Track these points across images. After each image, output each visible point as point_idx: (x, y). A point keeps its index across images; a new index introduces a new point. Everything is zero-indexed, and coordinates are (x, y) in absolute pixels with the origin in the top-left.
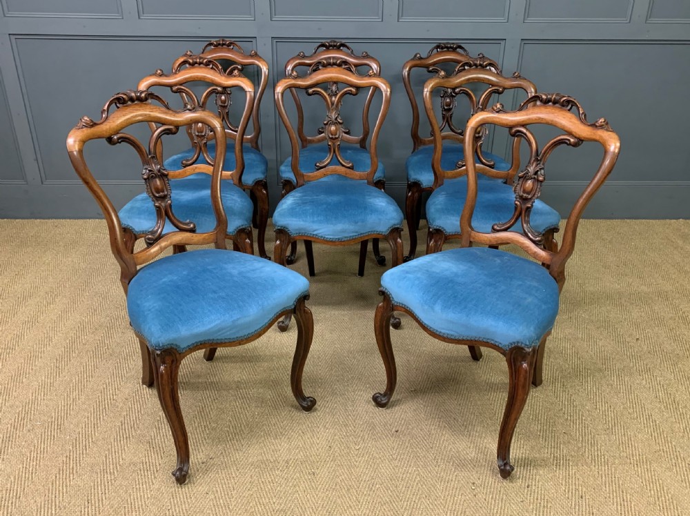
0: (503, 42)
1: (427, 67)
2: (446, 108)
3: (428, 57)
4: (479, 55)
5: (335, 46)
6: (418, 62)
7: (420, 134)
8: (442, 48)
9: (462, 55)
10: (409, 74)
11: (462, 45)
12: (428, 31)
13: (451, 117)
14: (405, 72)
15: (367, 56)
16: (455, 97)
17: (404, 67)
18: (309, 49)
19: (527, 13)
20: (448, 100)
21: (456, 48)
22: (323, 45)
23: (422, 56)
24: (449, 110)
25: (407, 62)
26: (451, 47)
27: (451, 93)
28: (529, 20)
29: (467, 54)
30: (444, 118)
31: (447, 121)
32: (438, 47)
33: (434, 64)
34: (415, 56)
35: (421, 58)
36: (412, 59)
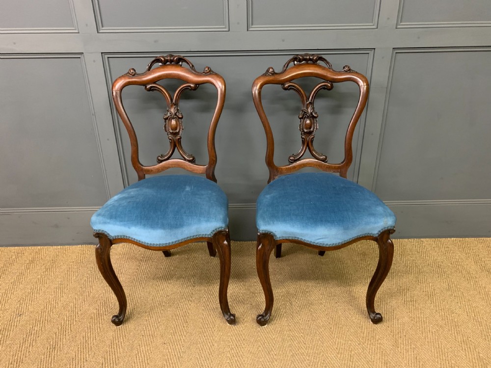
0: (371, 53)
1: (282, 83)
2: (305, 131)
3: (284, 72)
4: (344, 68)
5: (171, 61)
6: (271, 78)
7: (276, 162)
8: (300, 61)
9: (324, 68)
10: (260, 93)
11: (323, 56)
12: (283, 41)
13: (312, 141)
14: (256, 90)
15: (210, 72)
16: (316, 118)
17: (254, 85)
18: (141, 65)
19: (401, 18)
20: (308, 122)
21: (316, 60)
22: (157, 60)
23: (276, 71)
24: (310, 133)
25: (257, 79)
26: (310, 59)
27: (312, 113)
28: (404, 24)
29: (330, 67)
30: (303, 142)
31: (308, 145)
32: (294, 59)
33: (290, 80)
34: (268, 71)
35: (274, 73)
36: (265, 75)
